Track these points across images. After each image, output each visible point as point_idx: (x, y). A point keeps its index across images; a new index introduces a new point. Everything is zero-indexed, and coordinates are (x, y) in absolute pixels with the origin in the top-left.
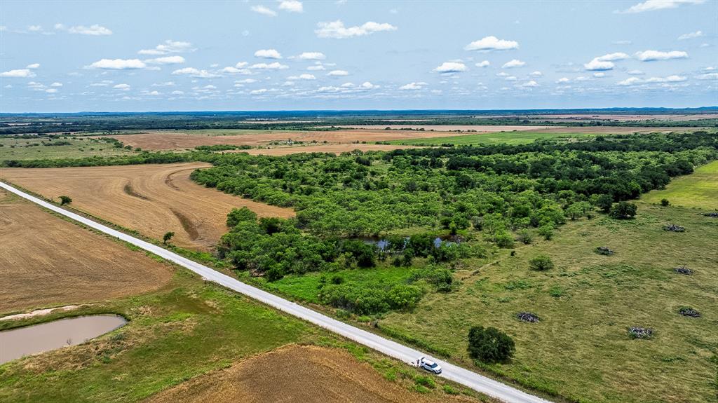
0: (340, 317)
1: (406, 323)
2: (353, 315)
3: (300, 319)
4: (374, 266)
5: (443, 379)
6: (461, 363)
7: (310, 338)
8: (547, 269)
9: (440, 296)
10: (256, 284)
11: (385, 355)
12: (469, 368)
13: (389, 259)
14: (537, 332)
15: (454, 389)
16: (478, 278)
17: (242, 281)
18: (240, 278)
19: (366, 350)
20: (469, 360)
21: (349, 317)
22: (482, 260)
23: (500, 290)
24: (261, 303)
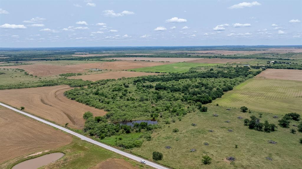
0: (122, 150)
1: (138, 151)
2: (125, 149)
3: (111, 151)
4: (130, 133)
5: (146, 165)
6: (151, 161)
7: (115, 156)
8: (177, 131)
9: (147, 142)
10: (97, 141)
11: (133, 160)
12: (152, 162)
13: (134, 130)
14: (169, 151)
15: (148, 167)
16: (158, 135)
17: (93, 140)
18: (92, 139)
19: (129, 159)
20: (152, 160)
21: (124, 150)
22: (160, 129)
23: (163, 139)
24: (100, 147)
